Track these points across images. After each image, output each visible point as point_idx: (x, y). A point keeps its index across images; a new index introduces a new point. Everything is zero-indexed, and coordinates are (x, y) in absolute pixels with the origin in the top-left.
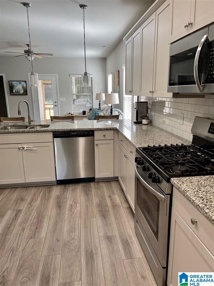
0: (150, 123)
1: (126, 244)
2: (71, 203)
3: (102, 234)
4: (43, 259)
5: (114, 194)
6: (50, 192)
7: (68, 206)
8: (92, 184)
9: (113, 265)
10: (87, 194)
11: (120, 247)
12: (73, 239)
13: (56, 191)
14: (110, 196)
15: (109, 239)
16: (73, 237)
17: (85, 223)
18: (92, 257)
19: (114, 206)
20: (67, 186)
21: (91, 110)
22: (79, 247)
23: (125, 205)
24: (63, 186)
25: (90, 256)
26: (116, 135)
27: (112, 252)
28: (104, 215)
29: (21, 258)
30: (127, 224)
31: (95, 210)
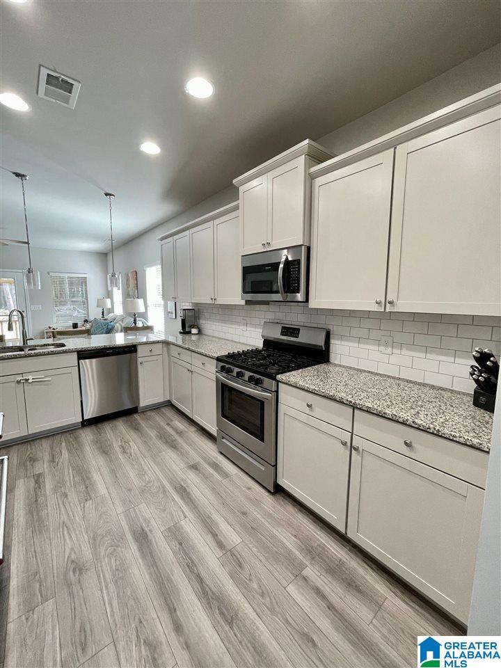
0: (200, 333)
1: (216, 467)
2: (120, 444)
3: (183, 465)
4: (122, 517)
5: (172, 421)
6: (76, 438)
7: (118, 449)
8: (136, 416)
9: (213, 490)
10: (136, 428)
11: (211, 470)
12: (149, 482)
13: (87, 436)
14: (168, 424)
15: (194, 467)
16: (147, 480)
17: (155, 461)
18: (185, 490)
19: (180, 433)
20: (100, 425)
21: (86, 321)
22: (164, 487)
23: (193, 429)
24: (93, 427)
25: (183, 491)
26: (165, 349)
27: (206, 478)
28: (173, 445)
29: (87, 529)
30: (205, 446)
31: (159, 444)
